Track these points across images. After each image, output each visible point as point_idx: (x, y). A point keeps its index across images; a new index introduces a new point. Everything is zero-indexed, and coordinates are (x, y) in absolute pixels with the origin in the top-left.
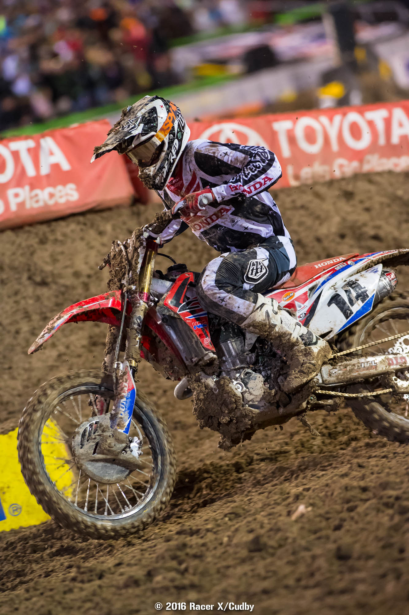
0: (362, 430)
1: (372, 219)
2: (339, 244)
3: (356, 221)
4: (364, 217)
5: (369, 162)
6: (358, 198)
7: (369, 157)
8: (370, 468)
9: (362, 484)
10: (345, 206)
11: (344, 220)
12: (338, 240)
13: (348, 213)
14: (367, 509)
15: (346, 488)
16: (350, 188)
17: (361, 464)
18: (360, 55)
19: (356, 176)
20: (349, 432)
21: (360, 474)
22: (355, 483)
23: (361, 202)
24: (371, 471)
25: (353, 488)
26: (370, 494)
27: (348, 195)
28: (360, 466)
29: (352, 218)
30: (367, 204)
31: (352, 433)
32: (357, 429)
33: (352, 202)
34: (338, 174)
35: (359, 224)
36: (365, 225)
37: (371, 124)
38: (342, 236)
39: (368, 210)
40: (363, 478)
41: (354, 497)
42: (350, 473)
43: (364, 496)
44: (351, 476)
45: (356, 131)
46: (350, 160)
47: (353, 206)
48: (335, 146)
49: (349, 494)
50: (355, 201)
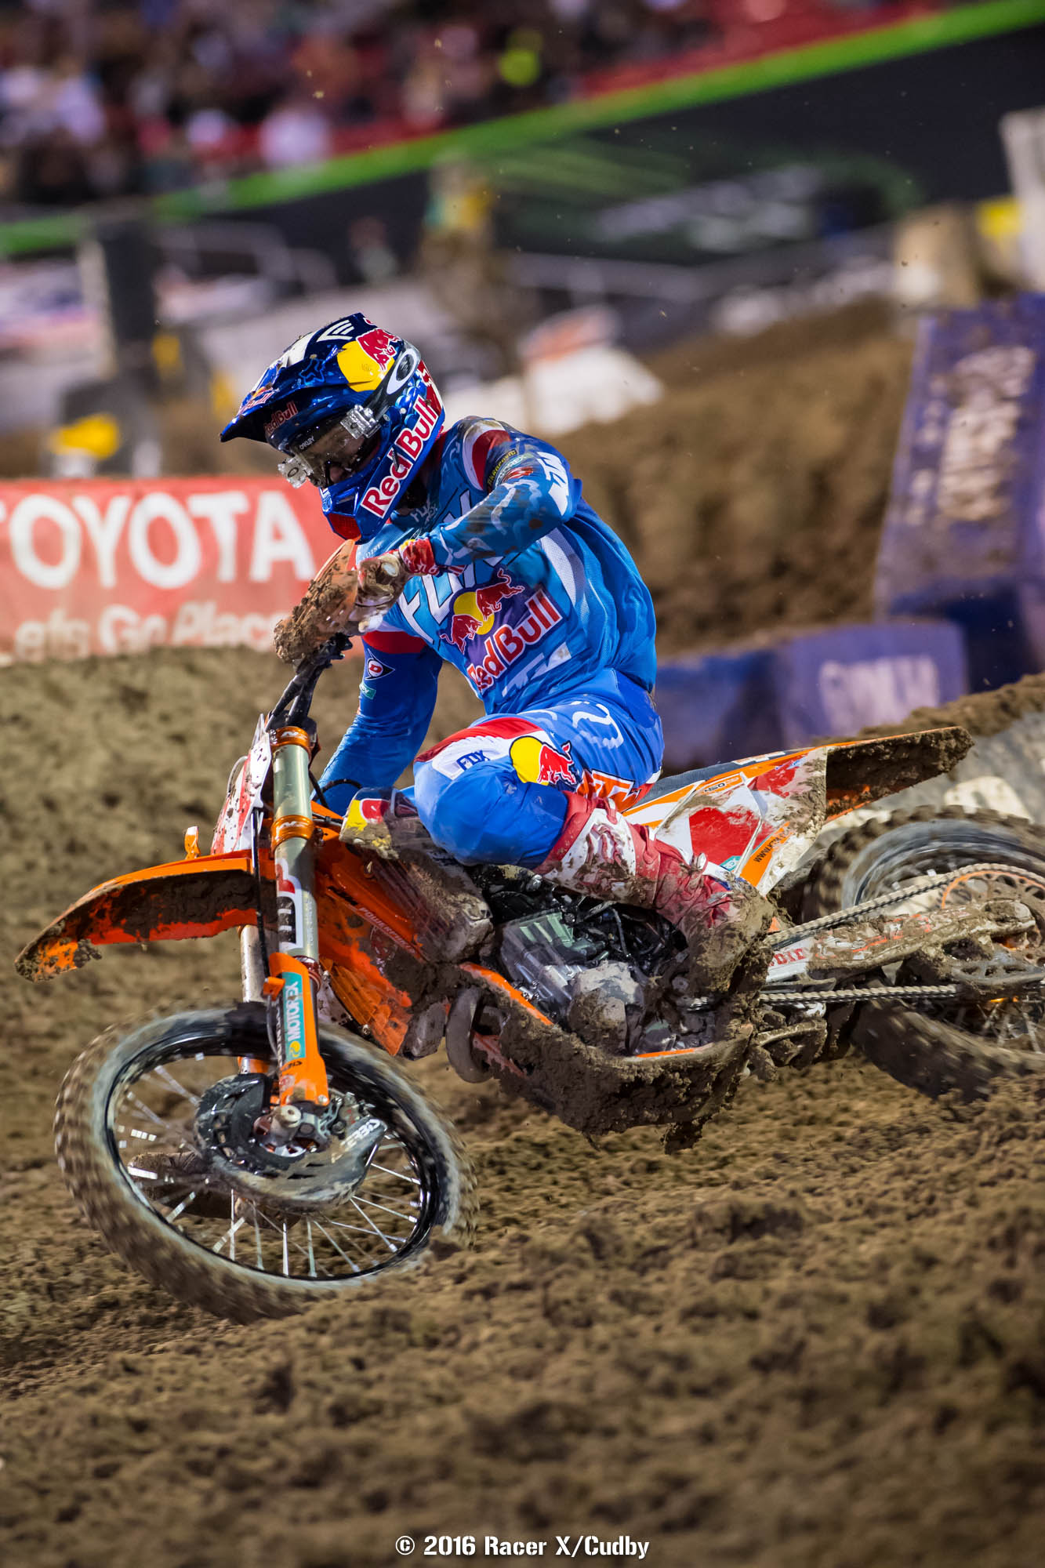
0: (133, 1284)
1: (189, 764)
2: (100, 817)
3: (149, 766)
4: (169, 757)
5: (190, 620)
6: (156, 708)
7: (190, 608)
8: (156, 1375)
9: (135, 1412)
10: (121, 726)
11: (118, 758)
12: (99, 808)
13: (129, 743)
14: (146, 1473)
15: (95, 1421)
16: (138, 681)
17: (131, 1366)
18: (166, 353)
19: (156, 654)
20: (100, 1287)
21: (129, 1389)
22: (116, 1411)
23: (165, 718)
24: (158, 1383)
25: (110, 1421)
26: (154, 1439)
27: (133, 699)
28: (130, 1369)
29: (139, 755)
30: (178, 726)
31: (108, 1290)
32: (122, 1280)
33: (141, 717)
34: (109, 643)
35: (156, 772)
36: (170, 776)
37: (202, 525)
38: (111, 800)
39: (179, 739)
40: (136, 1397)
41: (114, 1442)
42: (102, 1386)
43: (138, 1443)
44: (105, 1393)
45: (162, 541)
46: (144, 612)
47: (143, 726)
48: (107, 575)
49: (102, 1435)
50: (151, 716)
